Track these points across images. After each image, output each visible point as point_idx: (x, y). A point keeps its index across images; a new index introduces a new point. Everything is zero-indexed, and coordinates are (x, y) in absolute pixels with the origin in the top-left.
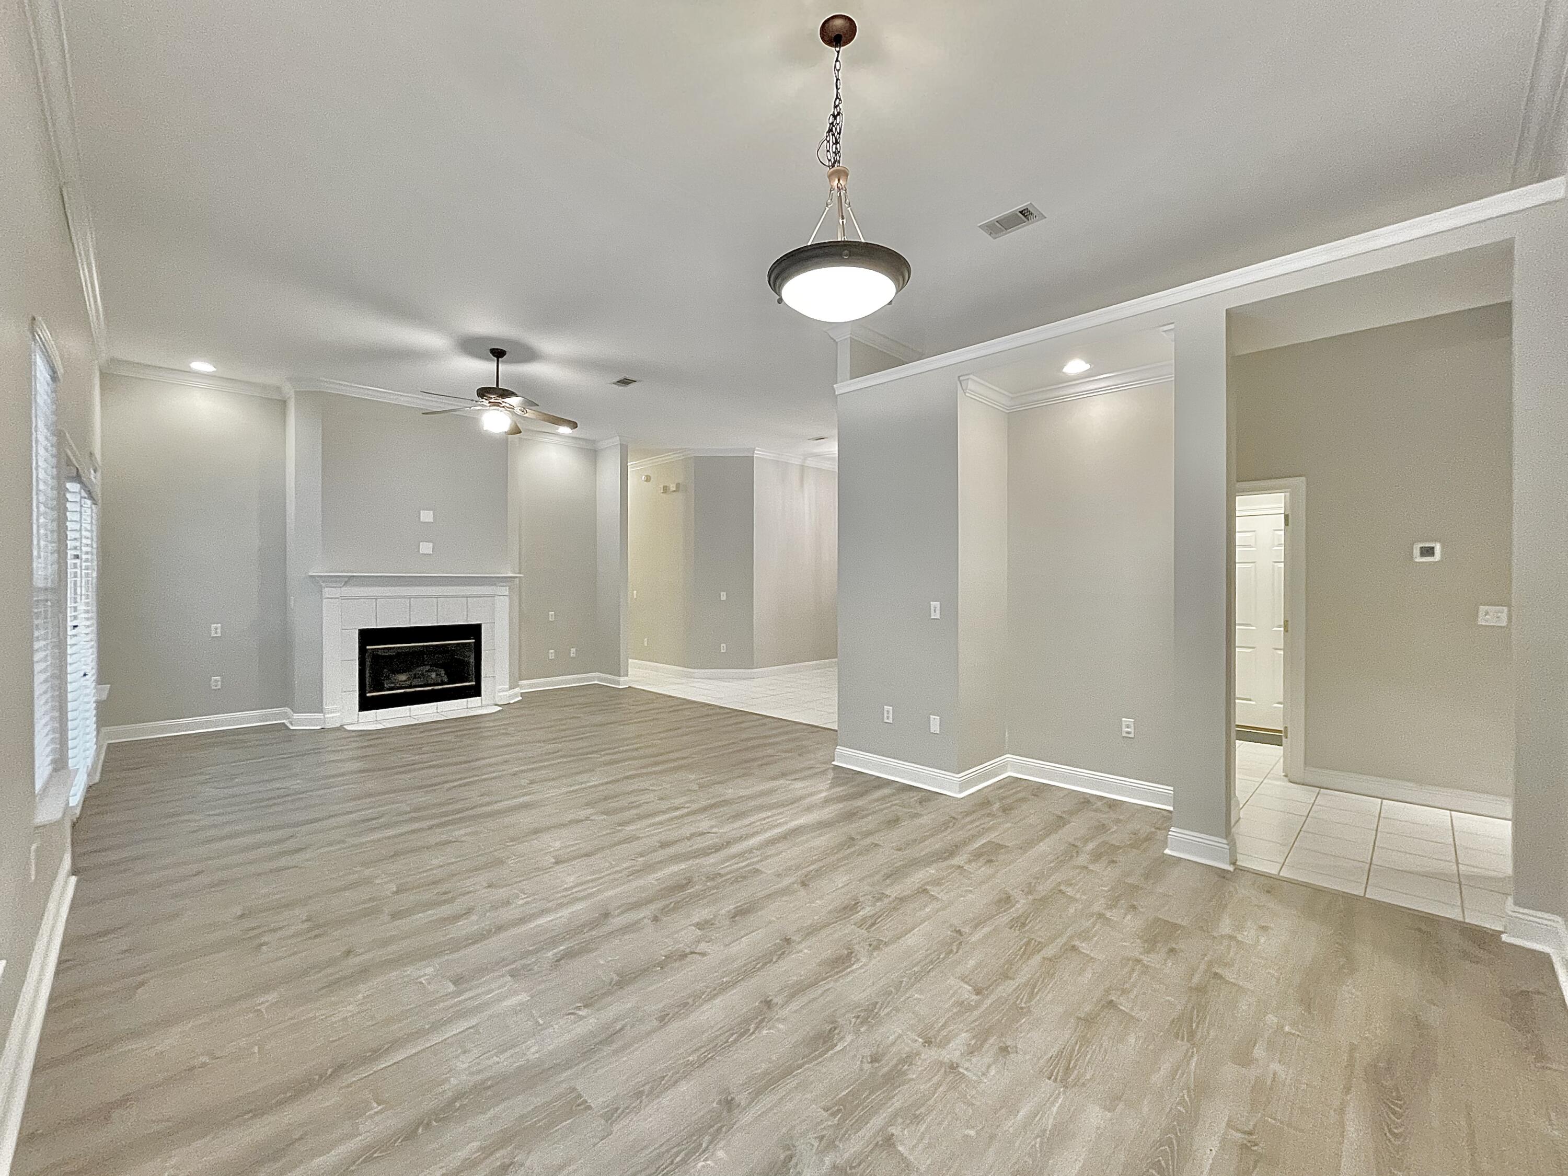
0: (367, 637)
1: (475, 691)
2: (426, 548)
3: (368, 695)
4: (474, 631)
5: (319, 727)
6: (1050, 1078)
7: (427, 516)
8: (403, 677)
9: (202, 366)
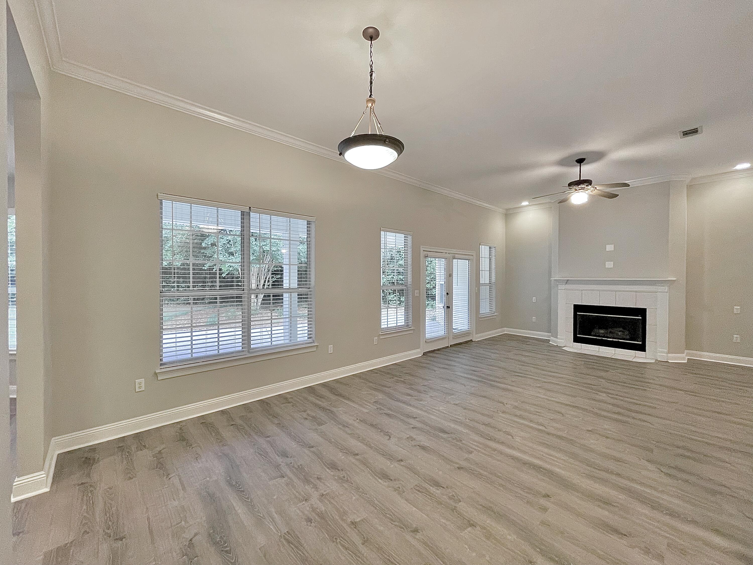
0: (577, 308)
1: (642, 348)
2: (609, 265)
3: (578, 335)
4: (642, 312)
5: (556, 345)
6: (287, 532)
7: (610, 248)
8: (602, 331)
9: (525, 203)
